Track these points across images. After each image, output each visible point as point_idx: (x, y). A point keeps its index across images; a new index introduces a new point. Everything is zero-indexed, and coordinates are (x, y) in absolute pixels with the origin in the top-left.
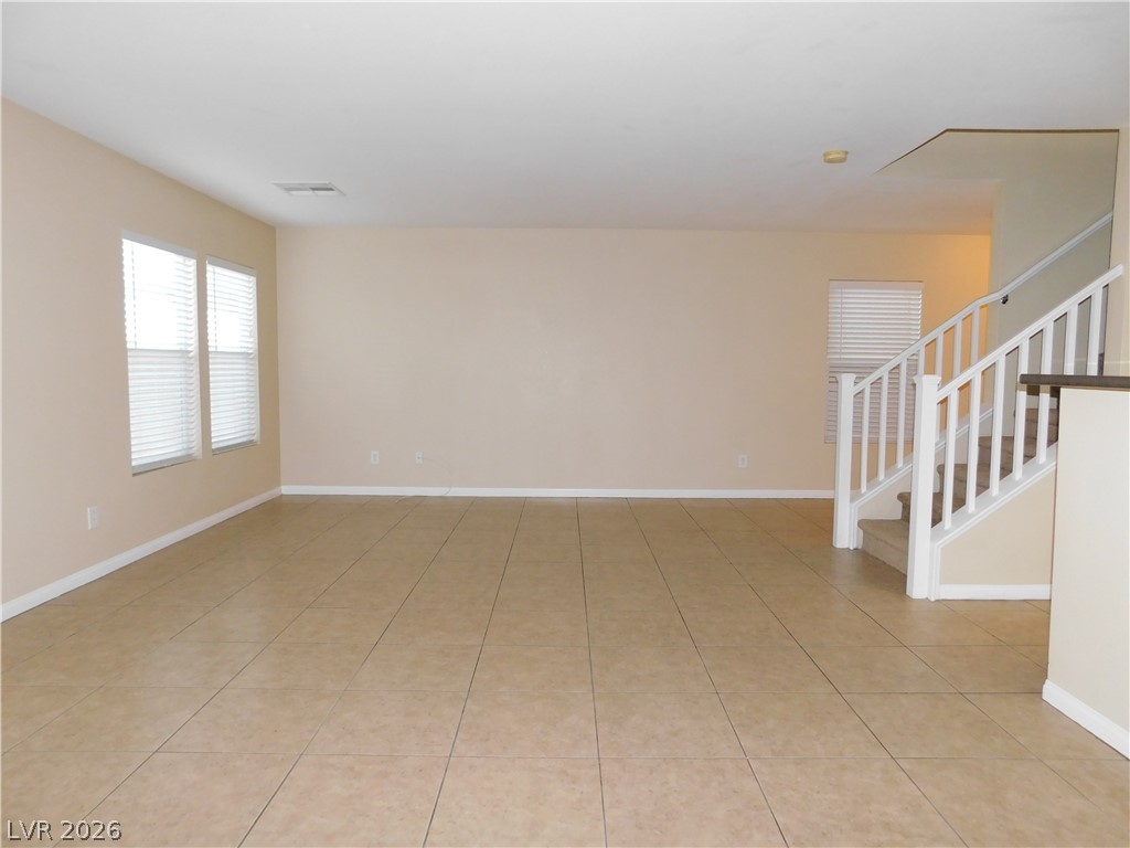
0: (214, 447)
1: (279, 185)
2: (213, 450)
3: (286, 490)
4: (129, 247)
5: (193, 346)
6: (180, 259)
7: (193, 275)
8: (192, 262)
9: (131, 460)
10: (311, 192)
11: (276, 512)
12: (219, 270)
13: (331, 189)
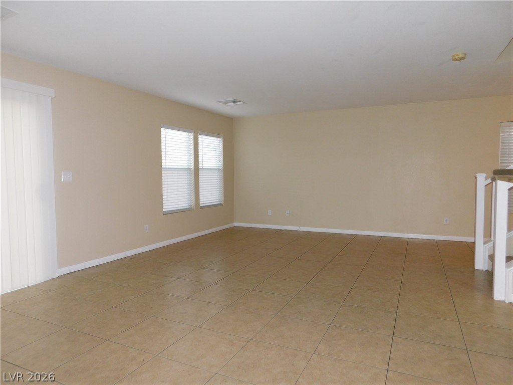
0: (201, 205)
1: (220, 102)
2: (201, 207)
3: (236, 224)
4: (163, 130)
5: (192, 166)
6: (186, 134)
7: (192, 140)
8: (192, 135)
9: (163, 209)
10: (233, 104)
11: (232, 233)
12: (204, 137)
13: (239, 102)
